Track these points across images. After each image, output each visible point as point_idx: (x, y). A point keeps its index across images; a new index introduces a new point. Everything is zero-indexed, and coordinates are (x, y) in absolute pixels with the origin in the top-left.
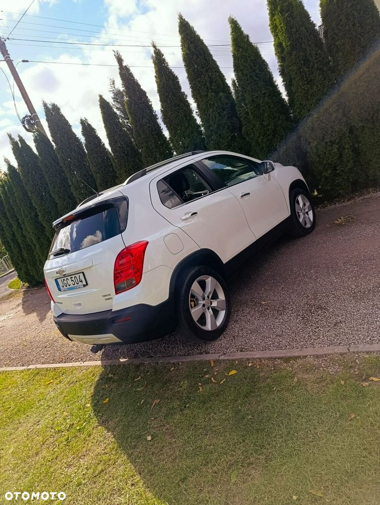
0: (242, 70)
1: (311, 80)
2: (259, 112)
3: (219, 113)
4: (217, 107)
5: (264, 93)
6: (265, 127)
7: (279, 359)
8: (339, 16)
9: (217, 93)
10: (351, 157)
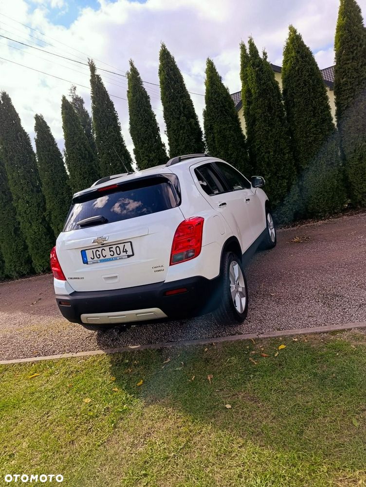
0: (213, 104)
1: (272, 124)
2: (225, 142)
3: (188, 136)
4: (187, 131)
5: (231, 127)
6: (228, 155)
7: (324, 333)
8: (298, 80)
9: (188, 118)
10: (297, 192)
